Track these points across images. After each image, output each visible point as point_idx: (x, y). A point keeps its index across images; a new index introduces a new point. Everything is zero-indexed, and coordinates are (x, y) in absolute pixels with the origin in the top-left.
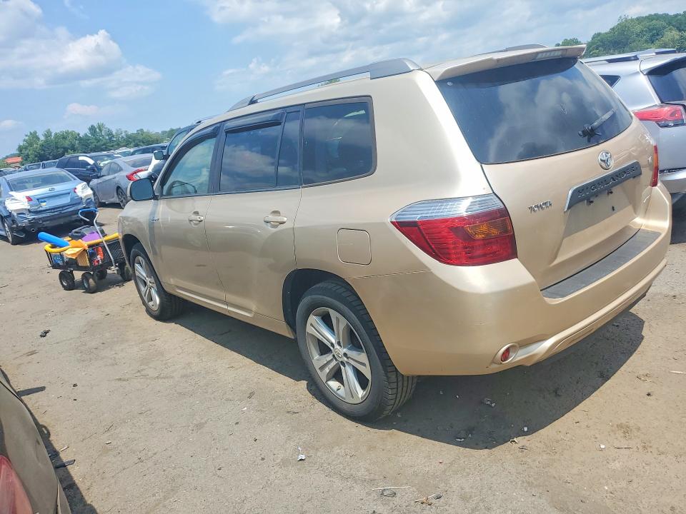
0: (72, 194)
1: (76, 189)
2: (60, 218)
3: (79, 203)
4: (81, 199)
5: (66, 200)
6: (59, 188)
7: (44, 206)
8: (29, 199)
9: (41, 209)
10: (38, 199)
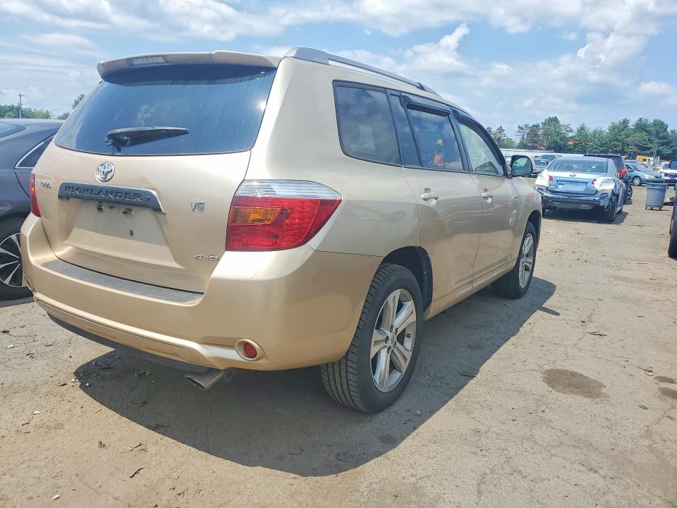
0: (590, 185)
1: (595, 180)
2: (569, 202)
3: (593, 195)
4: (597, 191)
5: (581, 189)
6: (580, 176)
7: (561, 188)
8: (551, 178)
9: (557, 190)
10: (558, 181)
